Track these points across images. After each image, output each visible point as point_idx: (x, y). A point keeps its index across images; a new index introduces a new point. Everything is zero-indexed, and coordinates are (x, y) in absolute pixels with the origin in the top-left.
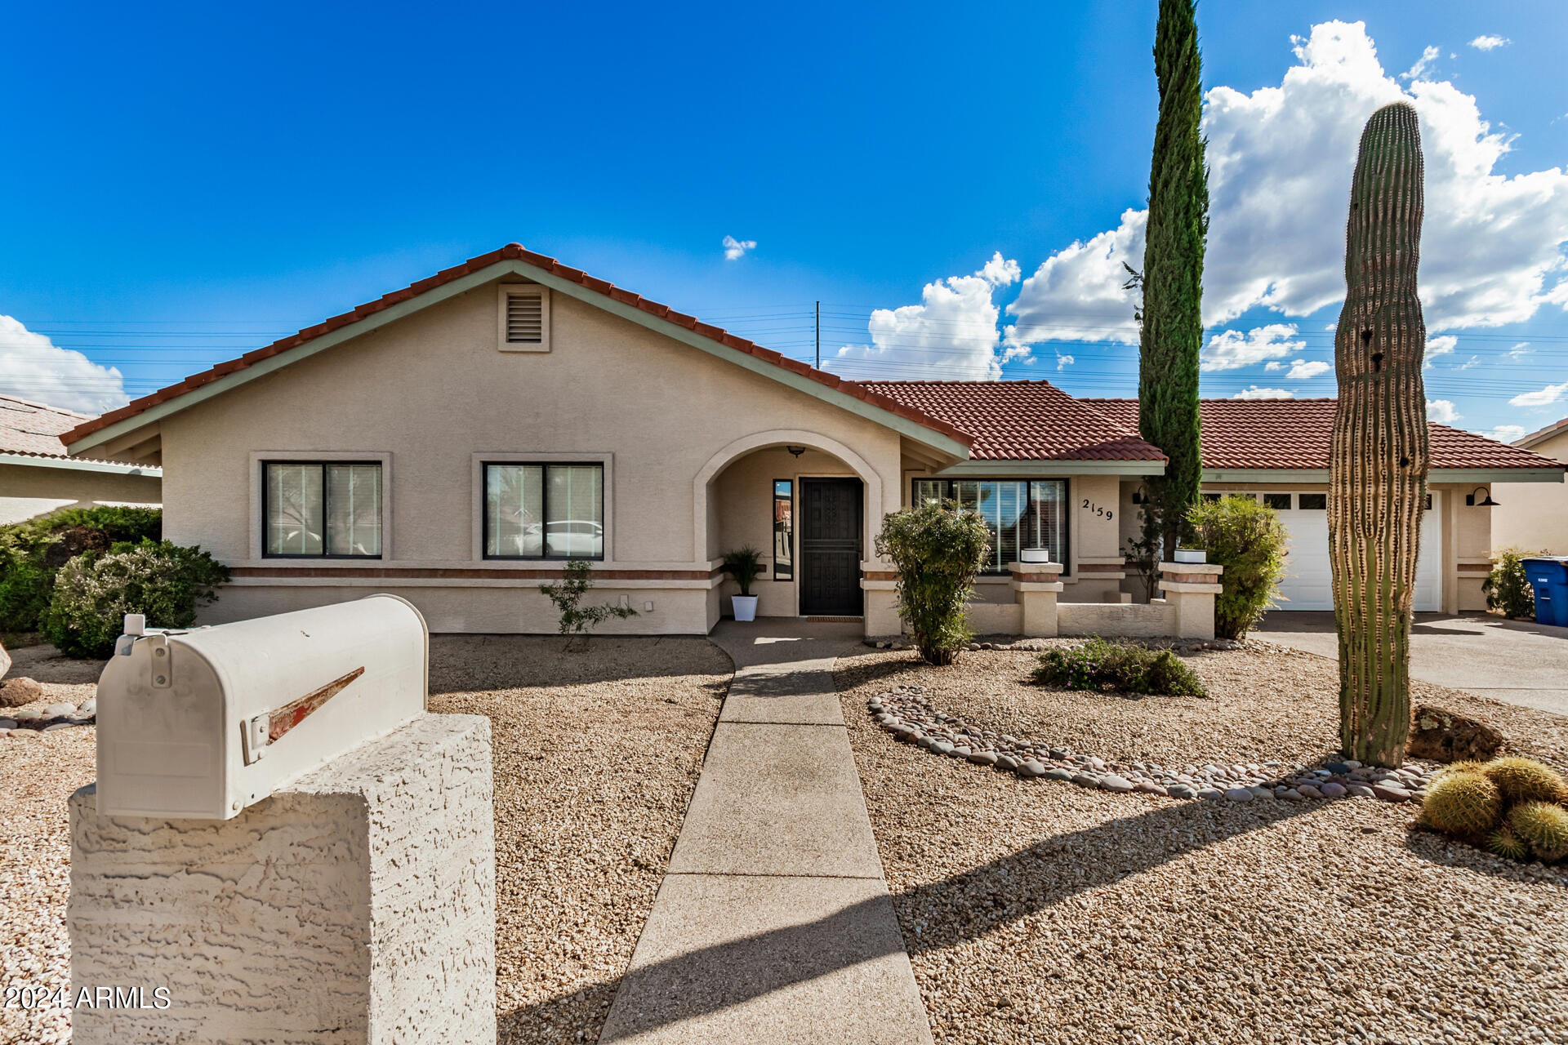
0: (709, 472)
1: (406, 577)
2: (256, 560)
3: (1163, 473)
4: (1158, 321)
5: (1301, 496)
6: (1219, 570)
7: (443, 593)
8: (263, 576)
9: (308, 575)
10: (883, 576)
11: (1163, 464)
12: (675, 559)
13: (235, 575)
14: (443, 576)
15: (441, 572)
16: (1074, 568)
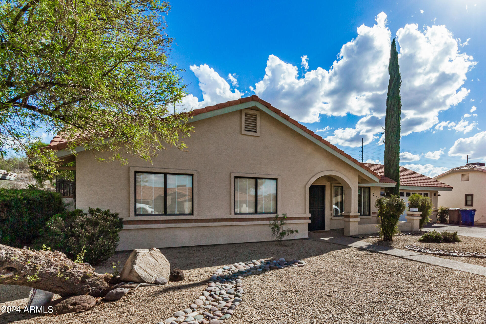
0: (310, 184)
1: (203, 222)
2: (133, 218)
3: (395, 187)
4: (392, 144)
5: (424, 194)
6: (421, 213)
7: (218, 228)
8: (136, 224)
9: (159, 223)
10: (354, 217)
11: (395, 184)
12: (299, 213)
13: (125, 224)
14: (219, 221)
15: (218, 220)
16: (371, 213)
